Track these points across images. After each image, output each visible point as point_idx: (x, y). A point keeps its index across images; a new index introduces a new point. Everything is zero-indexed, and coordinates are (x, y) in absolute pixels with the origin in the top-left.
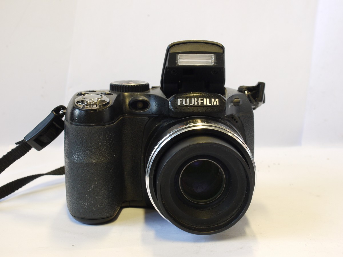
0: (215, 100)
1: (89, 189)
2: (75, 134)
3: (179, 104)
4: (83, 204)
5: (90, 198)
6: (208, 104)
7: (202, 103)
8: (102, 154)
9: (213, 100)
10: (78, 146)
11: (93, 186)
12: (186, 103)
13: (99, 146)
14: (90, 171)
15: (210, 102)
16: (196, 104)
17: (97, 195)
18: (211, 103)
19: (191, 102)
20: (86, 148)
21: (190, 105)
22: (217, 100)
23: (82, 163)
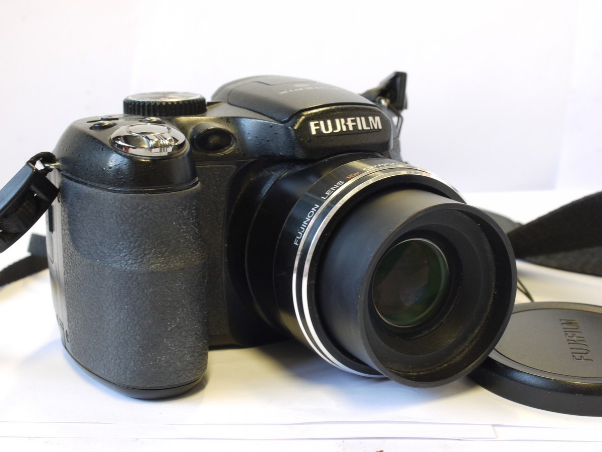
0: (374, 119)
1: (170, 326)
2: (129, 212)
3: (314, 132)
4: (156, 359)
5: (171, 343)
6: (365, 128)
7: (355, 127)
8: (190, 248)
9: (371, 119)
10: (138, 237)
11: (180, 318)
12: (327, 129)
13: (182, 232)
14: (173, 287)
15: (368, 124)
16: (344, 129)
17: (185, 337)
18: (370, 127)
19: (334, 127)
20: (157, 240)
21: (335, 131)
22: (378, 119)
23: (153, 272)
